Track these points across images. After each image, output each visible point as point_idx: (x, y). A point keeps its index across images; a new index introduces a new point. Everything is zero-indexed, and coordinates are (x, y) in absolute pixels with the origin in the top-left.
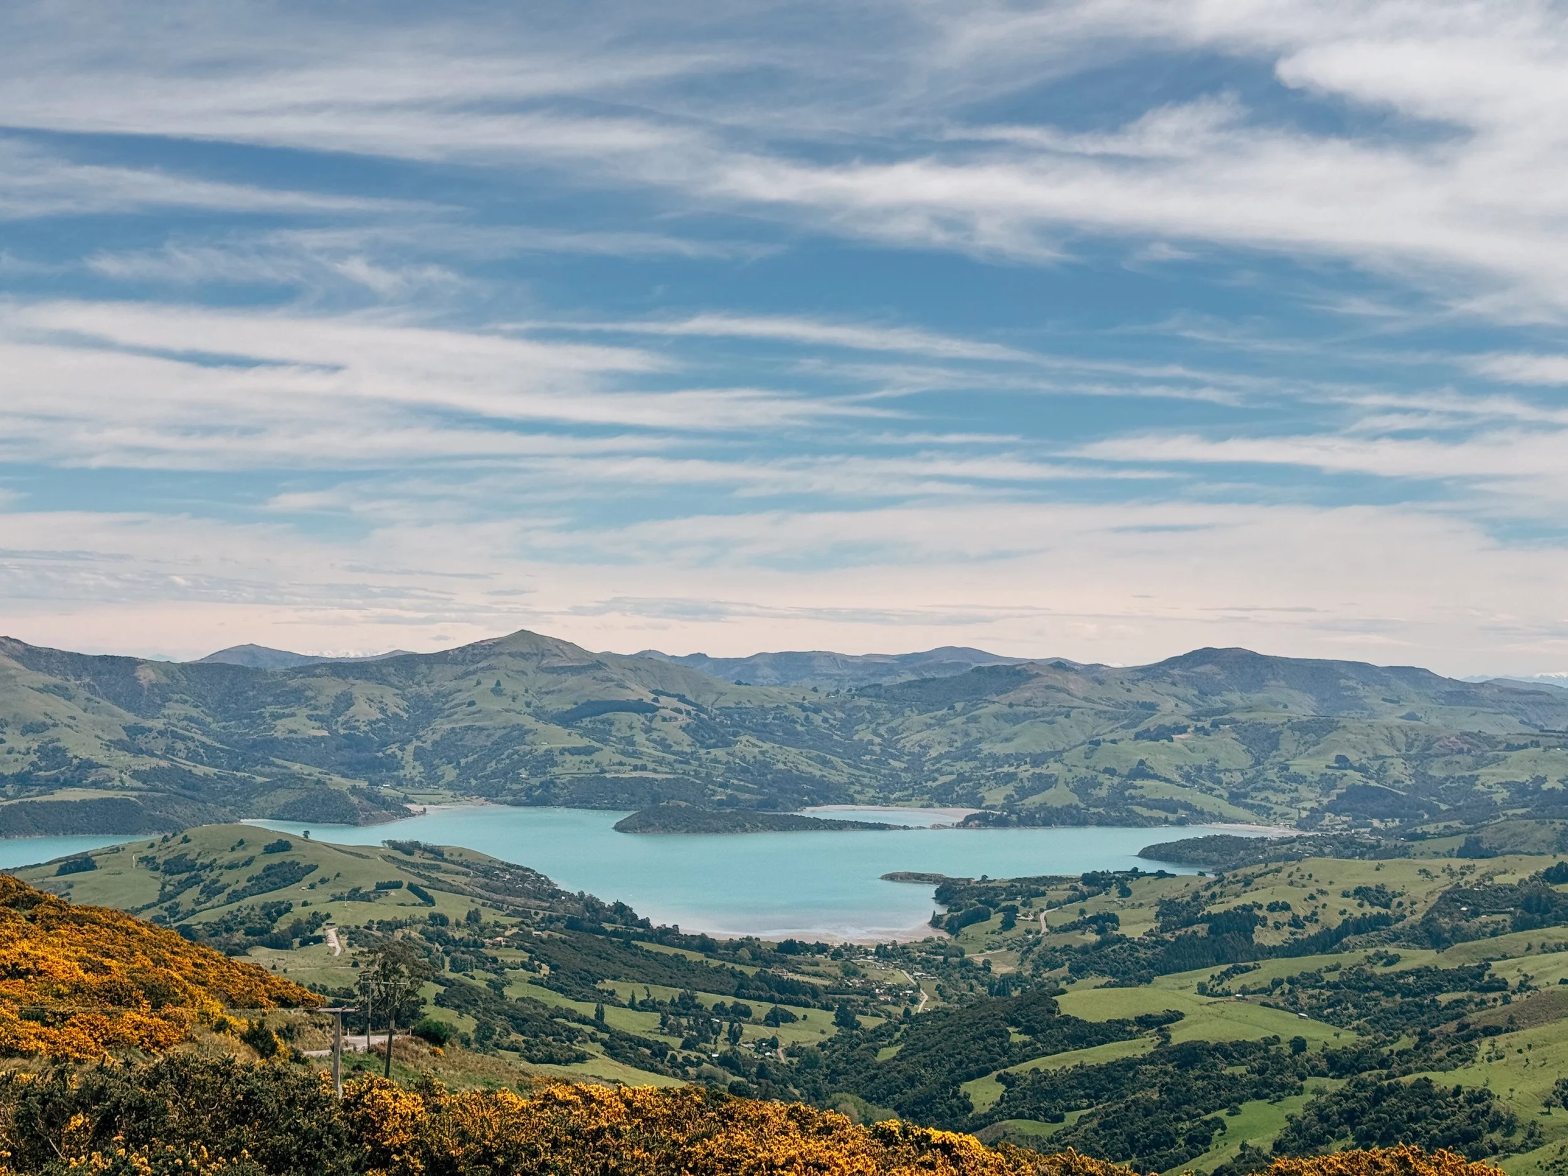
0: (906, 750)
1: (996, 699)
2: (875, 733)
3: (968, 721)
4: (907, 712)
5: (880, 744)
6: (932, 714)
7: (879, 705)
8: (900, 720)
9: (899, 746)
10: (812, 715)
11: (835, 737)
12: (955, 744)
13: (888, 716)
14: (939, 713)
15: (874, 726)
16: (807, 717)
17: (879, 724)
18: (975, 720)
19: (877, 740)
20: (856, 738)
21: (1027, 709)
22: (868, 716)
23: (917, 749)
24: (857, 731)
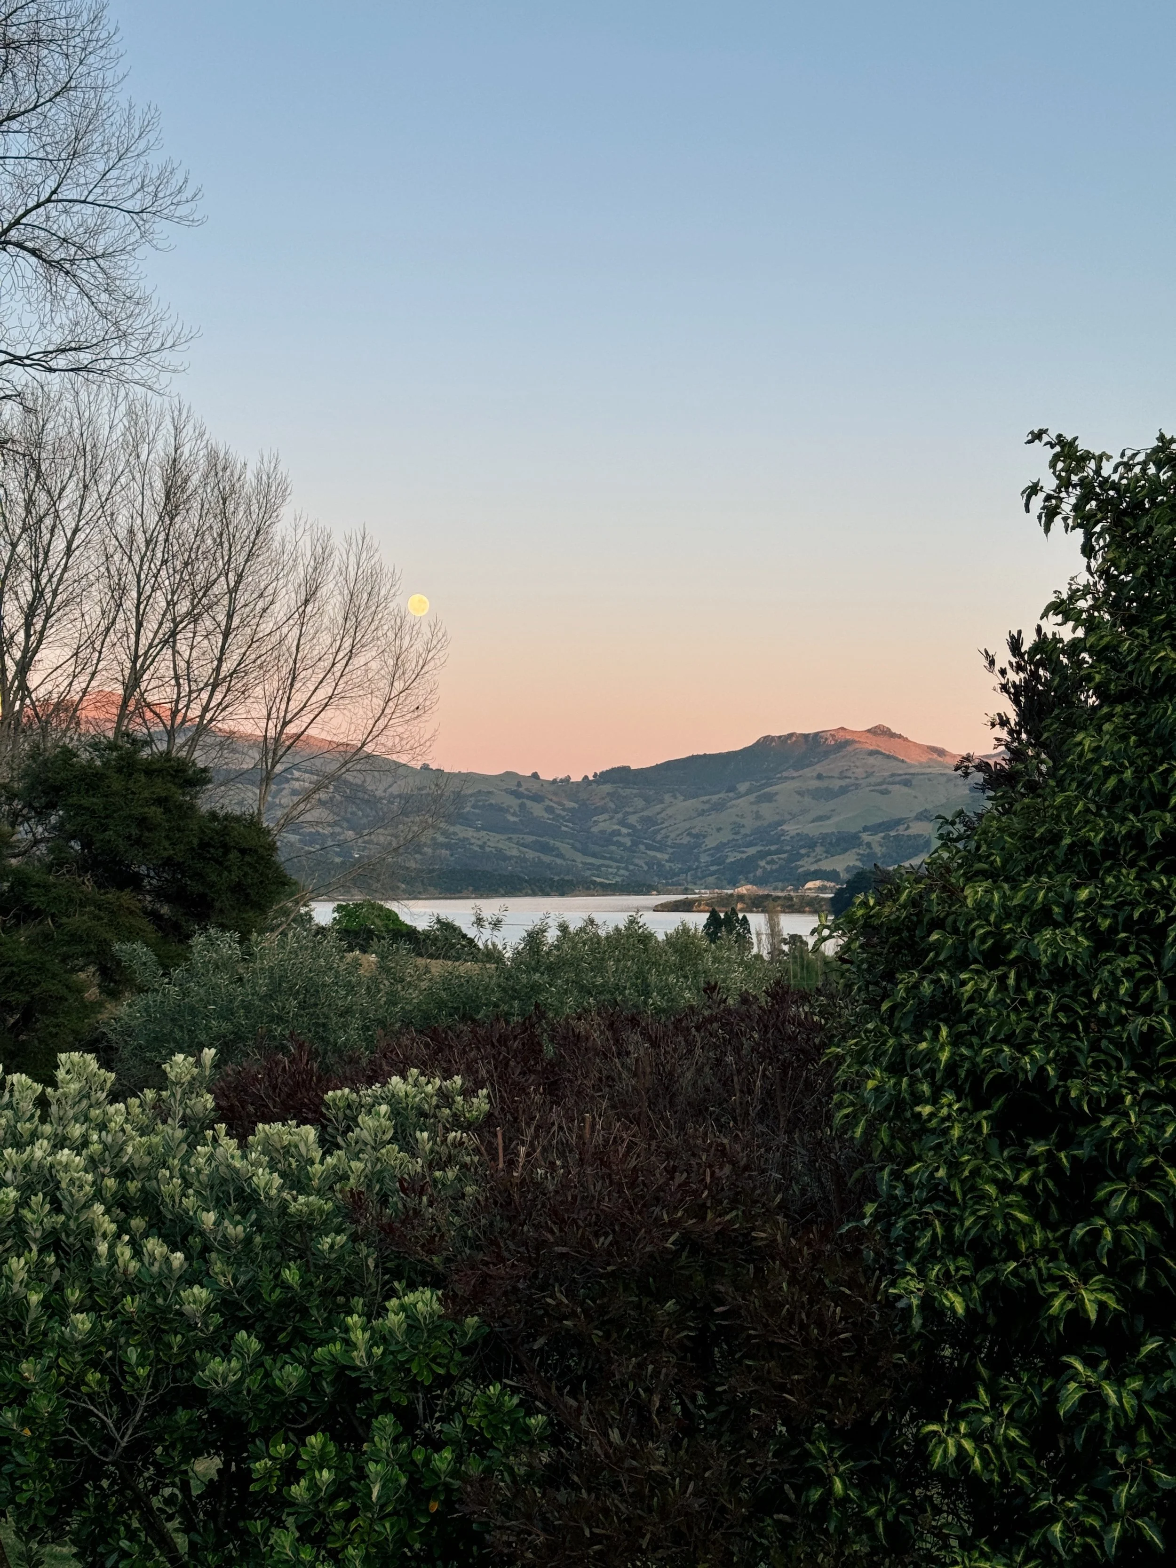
0: (669, 843)
1: (795, 774)
2: (622, 823)
3: (760, 800)
4: (667, 797)
5: (629, 835)
6: (705, 798)
7: (628, 791)
8: (659, 807)
9: (659, 837)
10: (529, 803)
11: (563, 828)
12: (743, 831)
13: (640, 803)
14: (715, 798)
15: (620, 815)
16: (522, 806)
17: (628, 813)
18: (769, 798)
19: (625, 831)
20: (595, 830)
21: (843, 783)
22: (612, 806)
23: (686, 840)
24: (596, 823)
